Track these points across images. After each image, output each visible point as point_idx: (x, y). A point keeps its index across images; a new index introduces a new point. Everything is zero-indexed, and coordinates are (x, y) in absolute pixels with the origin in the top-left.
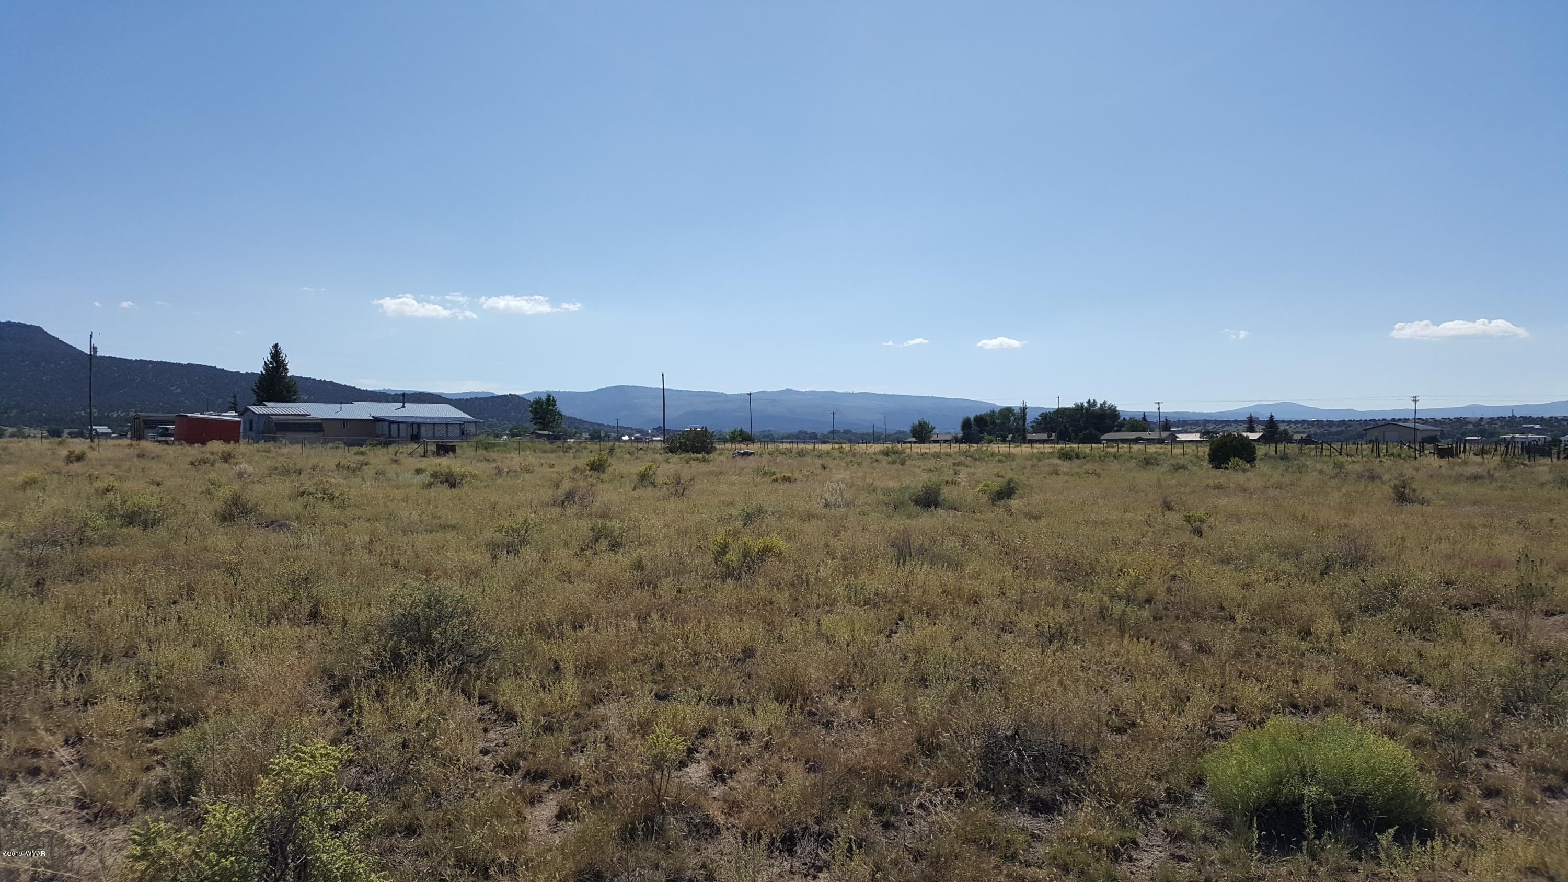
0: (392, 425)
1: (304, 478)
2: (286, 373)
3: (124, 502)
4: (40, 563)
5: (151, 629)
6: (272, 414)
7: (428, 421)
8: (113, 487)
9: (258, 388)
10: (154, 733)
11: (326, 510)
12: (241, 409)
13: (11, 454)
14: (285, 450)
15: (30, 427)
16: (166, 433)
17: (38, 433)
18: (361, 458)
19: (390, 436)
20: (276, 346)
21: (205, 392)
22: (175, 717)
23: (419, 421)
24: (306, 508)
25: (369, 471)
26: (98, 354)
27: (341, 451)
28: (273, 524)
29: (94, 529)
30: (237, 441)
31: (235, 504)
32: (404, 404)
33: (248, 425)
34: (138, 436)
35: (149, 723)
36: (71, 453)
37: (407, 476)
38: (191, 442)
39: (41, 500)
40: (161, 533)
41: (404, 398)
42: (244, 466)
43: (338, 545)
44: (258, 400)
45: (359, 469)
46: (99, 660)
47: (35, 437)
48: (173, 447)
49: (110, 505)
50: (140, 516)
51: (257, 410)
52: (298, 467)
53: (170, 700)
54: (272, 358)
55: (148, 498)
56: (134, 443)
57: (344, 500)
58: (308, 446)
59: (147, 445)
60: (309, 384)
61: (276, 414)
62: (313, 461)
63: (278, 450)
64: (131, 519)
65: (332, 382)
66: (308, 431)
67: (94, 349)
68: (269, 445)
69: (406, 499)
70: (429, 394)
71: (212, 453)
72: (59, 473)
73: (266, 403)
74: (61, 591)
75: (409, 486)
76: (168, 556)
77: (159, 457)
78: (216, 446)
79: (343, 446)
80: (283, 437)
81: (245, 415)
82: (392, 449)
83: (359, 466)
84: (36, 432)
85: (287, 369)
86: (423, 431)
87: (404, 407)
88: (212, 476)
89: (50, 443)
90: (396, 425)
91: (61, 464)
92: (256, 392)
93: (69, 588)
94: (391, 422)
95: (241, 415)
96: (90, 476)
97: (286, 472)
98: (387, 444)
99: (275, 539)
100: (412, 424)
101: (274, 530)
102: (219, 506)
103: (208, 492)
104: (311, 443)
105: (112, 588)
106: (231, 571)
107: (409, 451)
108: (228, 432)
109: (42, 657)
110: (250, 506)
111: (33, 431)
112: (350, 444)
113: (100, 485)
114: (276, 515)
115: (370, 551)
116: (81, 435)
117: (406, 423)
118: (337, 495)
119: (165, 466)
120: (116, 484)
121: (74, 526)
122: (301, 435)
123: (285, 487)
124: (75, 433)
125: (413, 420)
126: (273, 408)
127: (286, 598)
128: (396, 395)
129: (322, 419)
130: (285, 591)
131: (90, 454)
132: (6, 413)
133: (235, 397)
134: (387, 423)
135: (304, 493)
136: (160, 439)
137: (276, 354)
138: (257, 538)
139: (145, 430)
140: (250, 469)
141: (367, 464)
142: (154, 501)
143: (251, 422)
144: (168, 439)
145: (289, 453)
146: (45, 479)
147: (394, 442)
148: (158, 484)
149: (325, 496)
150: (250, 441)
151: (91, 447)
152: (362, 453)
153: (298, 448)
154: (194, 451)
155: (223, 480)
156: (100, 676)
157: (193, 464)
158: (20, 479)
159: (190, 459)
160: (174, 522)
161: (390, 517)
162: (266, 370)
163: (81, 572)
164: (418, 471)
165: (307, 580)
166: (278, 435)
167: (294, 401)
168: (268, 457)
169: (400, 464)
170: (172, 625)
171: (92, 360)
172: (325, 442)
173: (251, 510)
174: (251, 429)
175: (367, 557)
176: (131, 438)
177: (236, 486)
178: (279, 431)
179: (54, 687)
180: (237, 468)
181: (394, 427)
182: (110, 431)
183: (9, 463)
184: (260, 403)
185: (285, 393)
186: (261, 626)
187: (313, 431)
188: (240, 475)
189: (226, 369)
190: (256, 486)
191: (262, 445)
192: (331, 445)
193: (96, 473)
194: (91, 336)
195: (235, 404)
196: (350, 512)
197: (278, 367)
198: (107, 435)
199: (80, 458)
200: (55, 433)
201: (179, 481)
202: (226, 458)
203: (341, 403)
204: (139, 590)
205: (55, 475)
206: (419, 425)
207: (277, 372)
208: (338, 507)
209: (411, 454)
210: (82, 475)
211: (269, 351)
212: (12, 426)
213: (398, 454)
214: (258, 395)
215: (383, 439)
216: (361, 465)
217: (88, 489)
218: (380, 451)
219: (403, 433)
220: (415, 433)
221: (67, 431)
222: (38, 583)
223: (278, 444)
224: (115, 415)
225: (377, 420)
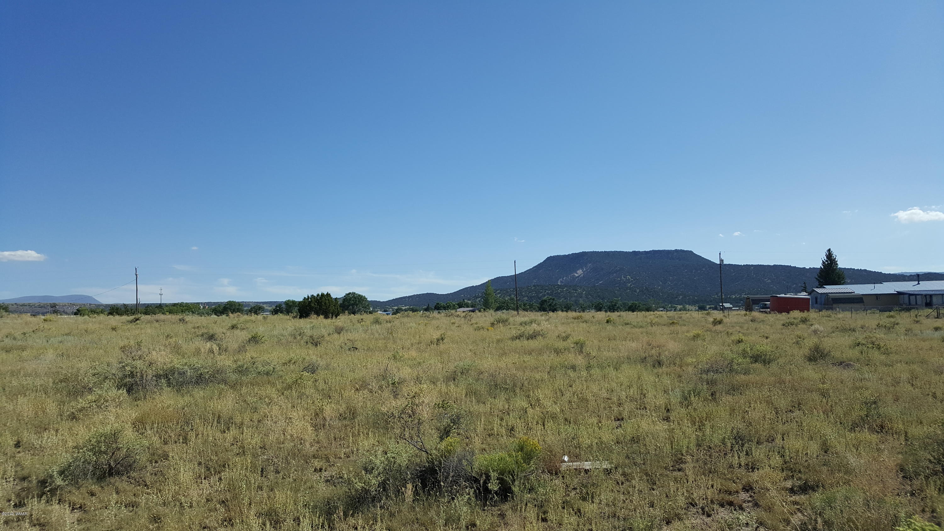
0: (911, 297)
1: (857, 334)
2: (837, 267)
3: (751, 349)
4: (711, 383)
5: (780, 426)
6: (830, 293)
7: (938, 293)
8: (742, 339)
9: (819, 277)
10: (792, 491)
11: (876, 355)
12: (809, 291)
13: (684, 320)
14: (840, 316)
15: (689, 305)
16: (765, 307)
17: (693, 308)
18: (892, 320)
19: (910, 304)
20: (829, 250)
21: (785, 281)
22: (805, 483)
23: (931, 293)
24: (862, 353)
25: (901, 329)
26: (724, 263)
27: (878, 315)
28: (843, 364)
29: (738, 364)
30: (808, 310)
31: (817, 351)
32: (919, 282)
33: (814, 300)
34: (749, 308)
35: (789, 484)
36: (715, 319)
37: (929, 333)
38: (780, 312)
39: (705, 347)
40: (774, 367)
41: (918, 277)
42: (816, 326)
43: (889, 379)
44: (819, 285)
45: (893, 328)
46: (755, 443)
47: (691, 310)
48: (770, 315)
49: (744, 350)
50: (761, 357)
51: (820, 291)
52: (852, 327)
53: (800, 472)
54: (827, 258)
55: (765, 347)
56: (748, 313)
57: (887, 349)
58: (854, 312)
59: (756, 314)
60: (850, 272)
61: (832, 293)
62: (860, 323)
63: (835, 316)
64: (756, 358)
65: (866, 270)
66: (854, 303)
67: (722, 261)
68: (829, 312)
69: (931, 349)
70: (935, 273)
71: (795, 318)
72: (711, 331)
73: (825, 286)
74: (727, 399)
75: (931, 339)
76: (782, 382)
77: (763, 321)
78: (796, 314)
79: (878, 311)
80: (838, 307)
81: (812, 294)
82: (913, 313)
83: (892, 325)
84: (692, 307)
85: (837, 264)
86: (934, 299)
87: (919, 284)
88: (799, 333)
89: (702, 314)
90: (914, 297)
91: (711, 326)
92: (818, 280)
93: (730, 398)
94: (910, 295)
95: (810, 294)
96: (727, 333)
97: (844, 330)
98: (908, 310)
99: (846, 374)
100: (926, 295)
101: (845, 369)
102: (806, 351)
103: (797, 343)
104: (856, 310)
105: (753, 400)
106: (824, 394)
107: (926, 314)
108: (802, 305)
109: (724, 438)
110: (826, 352)
111: (690, 307)
112: (882, 310)
113: (735, 338)
114: (843, 358)
115: (912, 385)
116: (715, 309)
117: (921, 295)
118: (882, 346)
119: (768, 327)
120: (743, 338)
121: (726, 363)
122: (848, 306)
123: (846, 340)
124: (712, 308)
125: (926, 293)
126: (830, 289)
127: (863, 413)
128: (911, 275)
129: (862, 295)
130: (861, 409)
131: (725, 320)
132: (676, 298)
133: (805, 283)
134: (906, 296)
135: (859, 343)
136: (762, 310)
137: (829, 255)
138: (834, 373)
139: (754, 306)
140: (821, 328)
141: (897, 324)
142: (769, 348)
143: (816, 298)
144: (766, 310)
145: (842, 317)
146: (704, 335)
147: (914, 308)
148: (767, 338)
149: (874, 346)
150: (816, 310)
151: (724, 316)
152: (892, 317)
153: (848, 314)
154: (783, 317)
155: (806, 335)
156: (758, 453)
157: (784, 325)
158: (691, 334)
159: (782, 322)
160: (781, 361)
161: (923, 362)
162: (823, 266)
163: (734, 389)
164: (937, 329)
165: (875, 403)
166: (834, 306)
167: (843, 284)
168: (830, 320)
169: (921, 324)
170: (794, 425)
171: (721, 266)
172: (865, 310)
173: (827, 354)
174: (816, 303)
175: (911, 388)
176: (746, 310)
177: (815, 340)
178: (833, 303)
179: (733, 456)
180: (813, 328)
181: (912, 298)
182: (731, 306)
183: (685, 325)
184: (821, 286)
185: (837, 279)
186: (849, 431)
187: (857, 303)
188: (815, 332)
189: (797, 266)
190: (826, 339)
191: (824, 313)
192: (869, 311)
193: (731, 331)
194: (720, 254)
195: (805, 288)
196: (894, 357)
197: (831, 263)
198: (730, 309)
199: (720, 322)
200: (702, 308)
201: (779, 336)
202: (804, 321)
203: (874, 283)
204: (769, 402)
205: (709, 332)
206: (931, 296)
207: (831, 266)
208: (884, 354)
209: (927, 317)
210: (723, 332)
211: (825, 254)
212: (680, 305)
213: (918, 317)
214: (819, 281)
215: (904, 306)
216: (894, 324)
217: (729, 340)
218: (905, 315)
219: (919, 302)
220: (928, 301)
221: (708, 307)
222: (712, 394)
223: (834, 312)
224: (734, 297)
225: (899, 293)
